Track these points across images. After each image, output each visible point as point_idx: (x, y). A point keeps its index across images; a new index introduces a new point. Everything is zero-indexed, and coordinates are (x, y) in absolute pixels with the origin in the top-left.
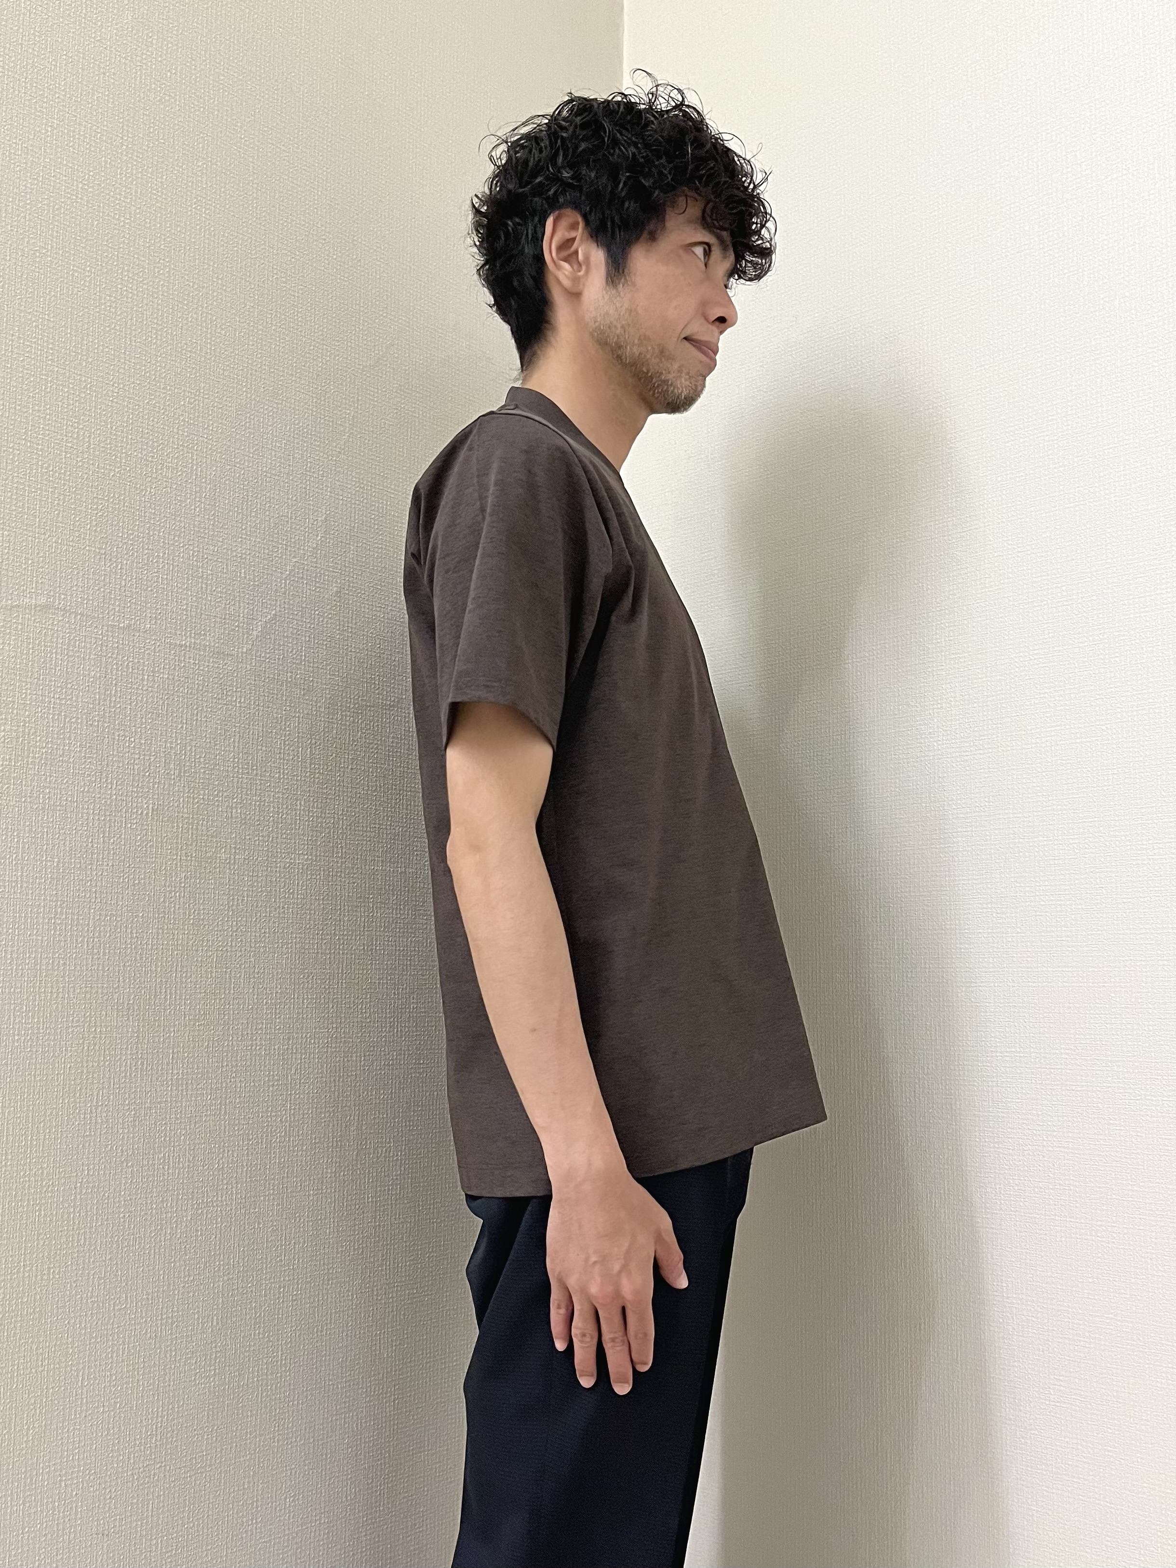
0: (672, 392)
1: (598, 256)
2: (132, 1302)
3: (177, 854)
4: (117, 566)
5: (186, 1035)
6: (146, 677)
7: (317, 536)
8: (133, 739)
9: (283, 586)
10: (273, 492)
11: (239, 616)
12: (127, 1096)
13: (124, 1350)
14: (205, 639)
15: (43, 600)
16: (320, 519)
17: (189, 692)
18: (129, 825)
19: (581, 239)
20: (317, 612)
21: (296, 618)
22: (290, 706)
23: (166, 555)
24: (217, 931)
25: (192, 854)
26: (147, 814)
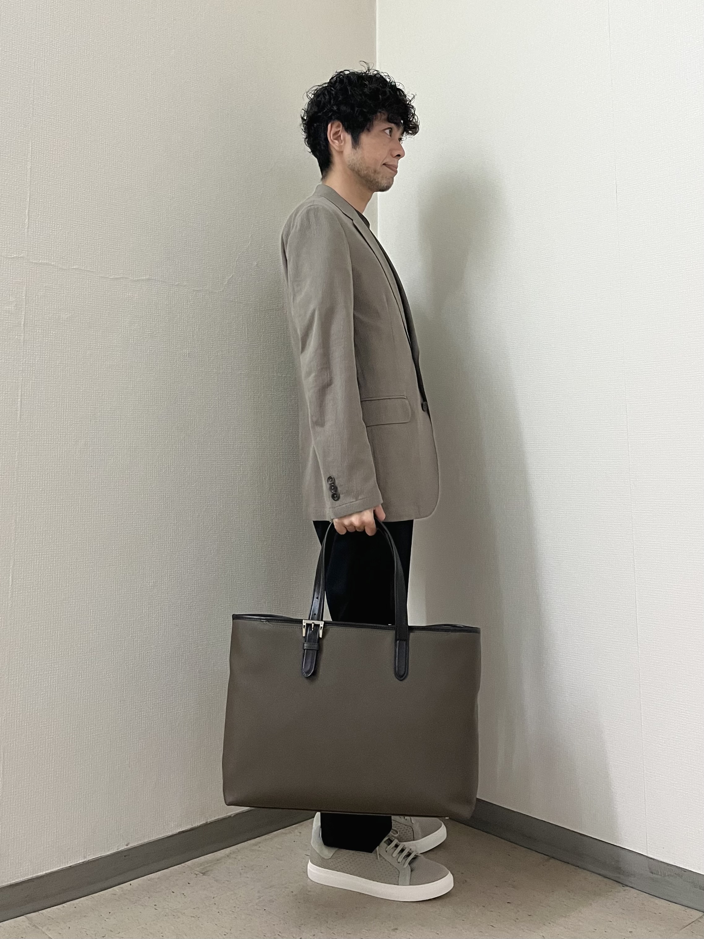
1: (348, 138)
15: (148, 277)
19: (342, 132)
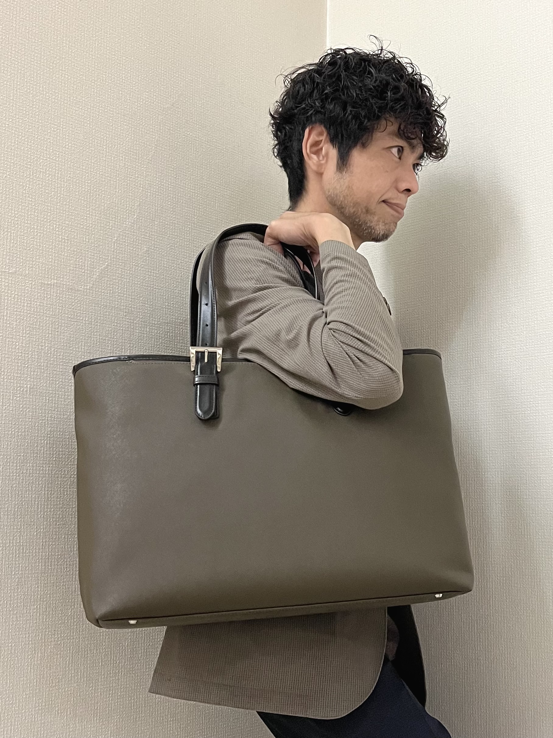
2: (16, 700)
3: (45, 416)
4: (7, 234)
5: (51, 530)
6: (26, 304)
7: (134, 215)
8: (17, 344)
9: (113, 247)
10: (106, 187)
11: (85, 266)
12: (13, 569)
13: (11, 730)
14: (63, 281)
16: (136, 204)
17: (53, 314)
18: (15, 398)
19: (325, 141)
20: (134, 264)
21: (120, 267)
22: (117, 323)
23: (39, 227)
24: (70, 465)
25: (55, 417)
26: (26, 391)
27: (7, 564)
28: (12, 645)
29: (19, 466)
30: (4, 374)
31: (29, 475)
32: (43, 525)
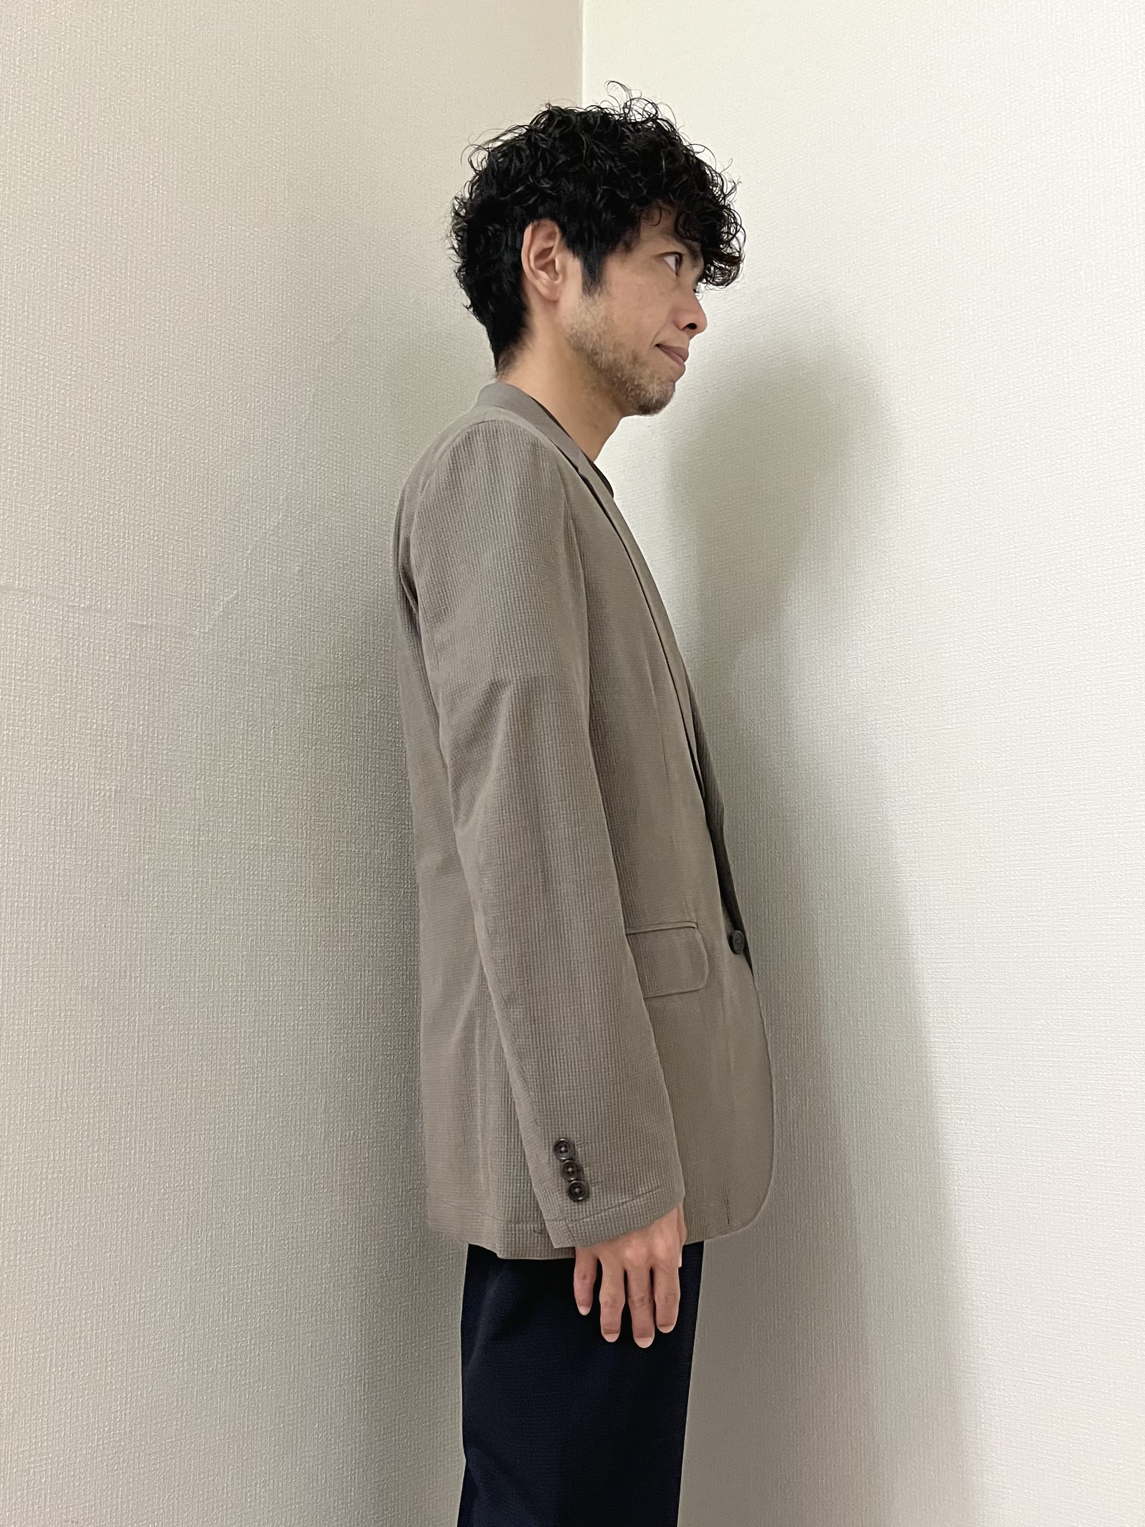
0: (644, 396)
2: (99, 1288)
3: (140, 836)
4: (77, 546)
5: (152, 1018)
6: (107, 658)
7: (279, 514)
8: (95, 721)
9: (245, 565)
11: (201, 596)
13: (91, 1335)
14: (166, 620)
17: (151, 673)
19: (558, 249)
20: (279, 592)
21: (258, 597)
22: (252, 686)
23: (127, 535)
24: (181, 914)
26: (110, 796)
27: (82, 1073)
28: (91, 1201)
29: (100, 916)
30: (74, 769)
31: (116, 930)
32: (140, 1009)
